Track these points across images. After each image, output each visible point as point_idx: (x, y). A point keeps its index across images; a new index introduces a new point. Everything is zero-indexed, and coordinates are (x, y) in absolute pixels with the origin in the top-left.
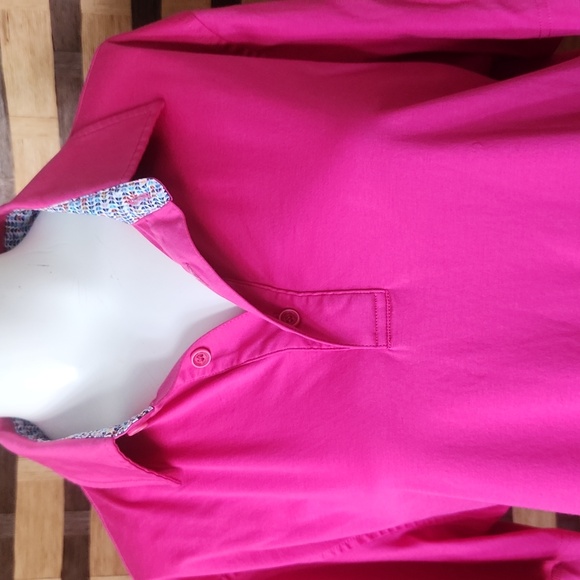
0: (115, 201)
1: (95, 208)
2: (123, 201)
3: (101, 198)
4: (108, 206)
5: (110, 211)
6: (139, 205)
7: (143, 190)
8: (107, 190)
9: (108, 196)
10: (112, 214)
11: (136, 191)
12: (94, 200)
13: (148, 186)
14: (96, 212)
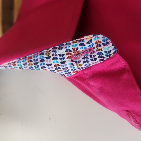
0: (58, 57)
1: (39, 64)
2: (66, 56)
3: (45, 56)
4: (52, 61)
5: (53, 66)
6: (80, 59)
7: (87, 46)
8: (51, 49)
9: (52, 53)
10: (54, 68)
11: (79, 47)
12: (38, 57)
13: (94, 42)
14: (40, 67)
